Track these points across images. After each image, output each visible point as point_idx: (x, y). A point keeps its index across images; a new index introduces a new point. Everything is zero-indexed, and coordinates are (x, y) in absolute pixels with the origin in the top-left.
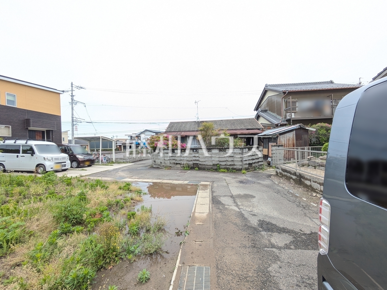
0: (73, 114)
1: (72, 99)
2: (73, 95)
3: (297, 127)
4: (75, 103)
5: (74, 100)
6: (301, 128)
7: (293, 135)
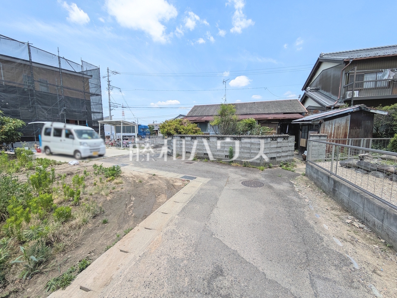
0: (110, 100)
1: (109, 85)
2: (109, 80)
3: (355, 110)
4: (111, 88)
5: (111, 86)
6: (360, 111)
7: (347, 120)
